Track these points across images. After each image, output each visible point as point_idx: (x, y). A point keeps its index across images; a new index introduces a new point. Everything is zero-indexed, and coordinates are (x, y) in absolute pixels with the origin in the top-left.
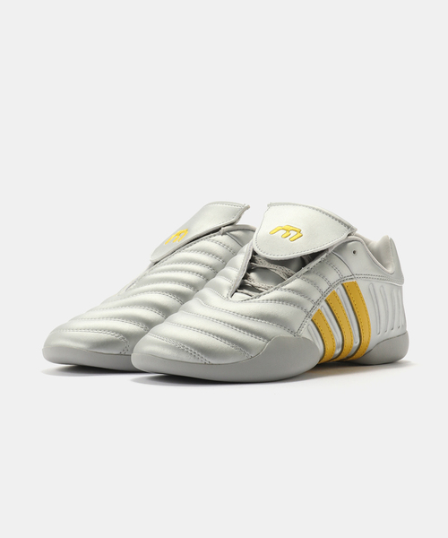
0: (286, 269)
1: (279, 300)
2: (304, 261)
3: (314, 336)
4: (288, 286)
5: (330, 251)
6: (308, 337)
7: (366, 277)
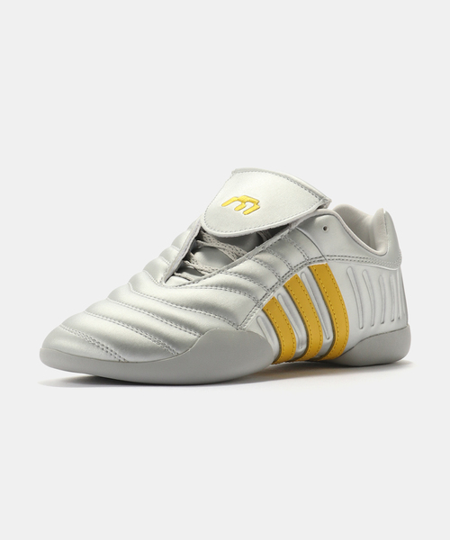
0: (237, 249)
1: (222, 286)
2: (261, 238)
3: (265, 330)
4: (235, 269)
5: (293, 227)
6: (256, 330)
7: (342, 259)
